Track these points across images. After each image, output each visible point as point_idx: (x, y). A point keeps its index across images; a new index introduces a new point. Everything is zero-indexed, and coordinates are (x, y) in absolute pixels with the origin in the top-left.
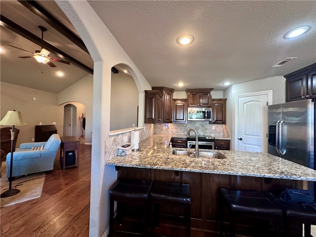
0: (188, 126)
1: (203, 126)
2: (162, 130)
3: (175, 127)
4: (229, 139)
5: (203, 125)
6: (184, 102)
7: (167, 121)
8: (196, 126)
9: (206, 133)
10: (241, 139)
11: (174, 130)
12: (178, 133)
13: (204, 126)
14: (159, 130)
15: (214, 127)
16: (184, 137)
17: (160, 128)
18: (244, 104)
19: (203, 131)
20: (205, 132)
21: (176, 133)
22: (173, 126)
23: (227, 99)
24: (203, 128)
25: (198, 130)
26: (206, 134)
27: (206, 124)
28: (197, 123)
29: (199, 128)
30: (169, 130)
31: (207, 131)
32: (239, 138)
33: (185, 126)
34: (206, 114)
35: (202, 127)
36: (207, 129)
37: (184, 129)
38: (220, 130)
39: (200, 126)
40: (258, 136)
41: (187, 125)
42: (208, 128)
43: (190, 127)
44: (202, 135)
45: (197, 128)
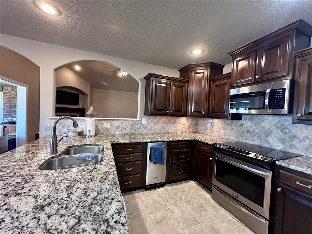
0: (245, 126)
1: (283, 128)
3: (223, 126)
5: (282, 125)
8: (263, 128)
9: (292, 146)
11: (222, 131)
12: (228, 137)
13: (286, 128)
14: (203, 128)
19: (283, 141)
20: (287, 144)
21: (223, 136)
22: (219, 124)
24: (282, 134)
25: (267, 136)
28: (266, 122)
29: (272, 131)
30: (215, 130)
31: (295, 142)
33: (240, 126)
34: (267, 97)
35: (282, 131)
36: (295, 137)
37: (238, 131)
39: (274, 127)
41: (243, 124)
42: (301, 135)
43: (248, 128)
44: (280, 151)
45: (265, 132)
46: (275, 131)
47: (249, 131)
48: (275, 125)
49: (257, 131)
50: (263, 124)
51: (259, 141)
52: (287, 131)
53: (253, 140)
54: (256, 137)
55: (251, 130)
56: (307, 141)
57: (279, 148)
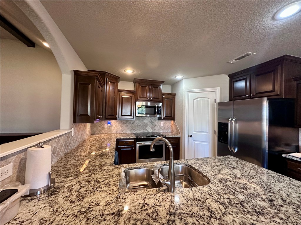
0: (135, 123)
1: (152, 122)
2: (103, 128)
3: (120, 124)
4: (179, 136)
5: (152, 121)
7: (109, 117)
8: (144, 123)
9: (155, 130)
10: (191, 136)
11: (119, 129)
12: (124, 132)
13: (153, 122)
14: (99, 128)
15: (162, 123)
16: (133, 137)
17: (100, 127)
18: (194, 100)
19: (152, 128)
20: (153, 129)
21: (121, 132)
22: (117, 123)
23: (176, 94)
24: (152, 125)
25: (146, 127)
26: (155, 131)
27: (155, 120)
28: (146, 120)
29: (148, 124)
30: (113, 129)
31: (156, 128)
32: (189, 135)
33: (133, 123)
35: (151, 123)
36: (156, 125)
37: (131, 127)
38: (169, 126)
39: (149, 122)
40: (207, 132)
41: (134, 122)
42: (157, 125)
43: (137, 124)
44: (151, 133)
45: (145, 125)
46: (149, 124)
47: (138, 126)
48: (149, 121)
49: (142, 125)
50: (144, 121)
51: (143, 130)
52: (153, 123)
53: (140, 130)
54: (141, 129)
55: (139, 125)
56: (159, 126)
57: (150, 132)
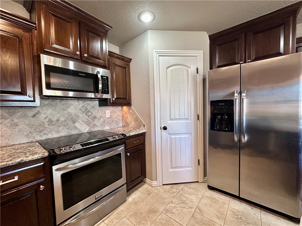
0: (43, 116)
1: (87, 112)
4: (144, 131)
5: (86, 109)
6: (18, 28)
8: (70, 114)
9: (95, 125)
10: (165, 128)
13: (89, 111)
15: (108, 111)
18: (167, 68)
19: (88, 123)
20: (91, 125)
23: (131, 59)
24: (87, 117)
25: (74, 122)
26: (96, 129)
27: (93, 107)
28: (72, 107)
29: (78, 116)
31: (96, 122)
32: (162, 127)
33: (34, 116)
34: (100, 82)
35: (86, 114)
36: (95, 117)
37: (31, 126)
38: (119, 117)
39: (80, 112)
41: (38, 113)
42: (98, 116)
43: (50, 117)
44: (87, 133)
45: (72, 118)
46: (81, 115)
47: (50, 121)
48: (81, 110)
49: (62, 119)
50: (69, 110)
51: (66, 130)
52: (90, 114)
53: (58, 132)
54: (61, 128)
55: (54, 119)
56: (102, 119)
57: (85, 131)
